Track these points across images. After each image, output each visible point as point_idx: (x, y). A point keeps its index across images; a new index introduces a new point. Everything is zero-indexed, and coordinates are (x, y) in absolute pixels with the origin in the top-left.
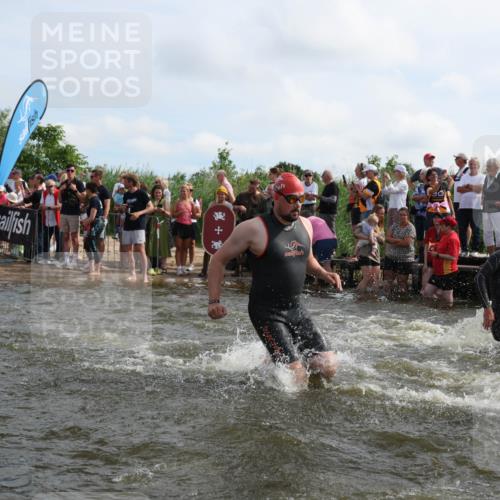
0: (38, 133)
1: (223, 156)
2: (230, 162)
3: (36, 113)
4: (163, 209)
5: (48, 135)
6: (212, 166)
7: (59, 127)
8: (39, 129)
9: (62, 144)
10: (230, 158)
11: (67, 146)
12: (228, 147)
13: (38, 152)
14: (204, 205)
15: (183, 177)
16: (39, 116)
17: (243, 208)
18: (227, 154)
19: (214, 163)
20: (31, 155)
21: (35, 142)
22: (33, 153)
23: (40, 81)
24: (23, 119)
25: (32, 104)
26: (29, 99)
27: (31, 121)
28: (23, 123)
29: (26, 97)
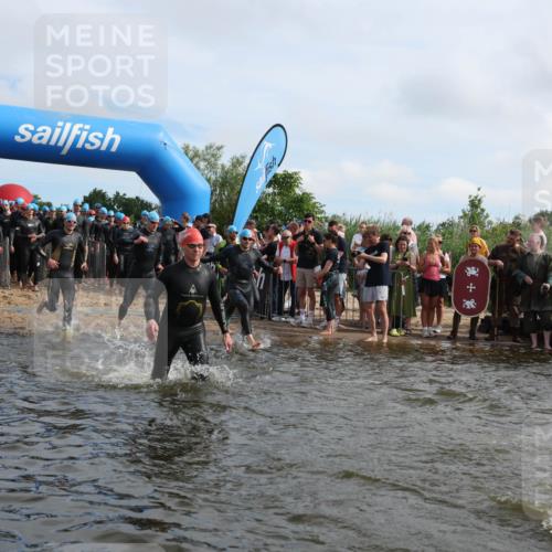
0: (275, 181)
1: (475, 204)
2: (483, 210)
3: (274, 159)
4: (408, 263)
5: (284, 183)
6: (461, 214)
7: (296, 173)
8: (276, 175)
9: (298, 192)
10: (482, 206)
11: (304, 193)
12: (480, 194)
13: (273, 201)
14: (454, 259)
15: (428, 227)
16: (277, 163)
17: (500, 263)
18: (479, 200)
19: (464, 212)
20: (266, 203)
21: (271, 190)
22: (268, 202)
23: (279, 125)
24: (260, 166)
25: (270, 150)
26: (267, 145)
27: (269, 168)
28: (259, 170)
29: (264, 142)
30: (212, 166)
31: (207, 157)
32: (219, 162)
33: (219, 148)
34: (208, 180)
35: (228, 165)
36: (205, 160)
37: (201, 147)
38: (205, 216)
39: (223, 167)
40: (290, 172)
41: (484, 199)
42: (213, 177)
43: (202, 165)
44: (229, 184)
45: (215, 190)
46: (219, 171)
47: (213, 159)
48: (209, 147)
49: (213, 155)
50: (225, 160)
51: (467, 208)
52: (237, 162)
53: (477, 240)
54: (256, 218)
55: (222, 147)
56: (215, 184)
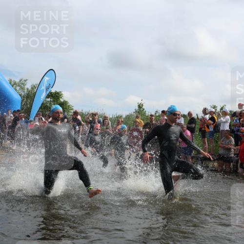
0: (50, 95)
1: (140, 106)
2: (144, 109)
3: (50, 84)
5: (55, 97)
7: (60, 92)
8: (51, 93)
9: (62, 100)
10: (143, 107)
11: (64, 101)
12: (143, 102)
13: (50, 104)
15: (121, 117)
16: (51, 86)
17: (147, 130)
18: (142, 105)
19: (135, 110)
20: (47, 106)
21: (49, 99)
22: (48, 105)
23: (52, 70)
24: (43, 88)
25: (48, 81)
26: (46, 78)
27: (47, 89)
28: (43, 90)
29: (45, 77)
30: (22, 89)
31: (21, 84)
32: (26, 87)
33: (25, 81)
34: (20, 95)
35: (30, 88)
36: (19, 86)
37: (17, 81)
38: (18, 111)
39: (28, 89)
40: (58, 91)
41: (144, 105)
42: (23, 94)
43: (18, 88)
44: (30, 97)
45: (24, 100)
46: (26, 91)
47: (23, 85)
48: (20, 81)
49: (22, 84)
50: (28, 86)
51: (137, 108)
52: (33, 87)
53: (138, 120)
54: (42, 112)
55: (27, 80)
56: (24, 97)
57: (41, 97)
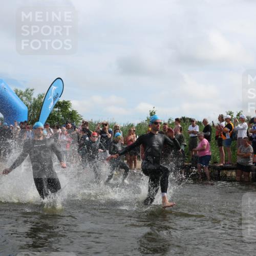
0: (58, 105)
3: (58, 94)
5: (63, 106)
6: (146, 119)
7: (69, 101)
8: (59, 102)
9: (70, 110)
11: (73, 111)
12: (155, 110)
13: (58, 114)
15: (132, 125)
16: (59, 96)
18: (154, 113)
21: (57, 109)
22: (56, 115)
23: (60, 78)
24: (51, 97)
25: (55, 90)
26: (54, 88)
27: (55, 98)
28: (51, 99)
29: (53, 86)
30: (29, 99)
31: (27, 94)
32: (33, 97)
33: (32, 90)
34: (27, 106)
35: (37, 98)
36: (25, 96)
37: (24, 90)
39: (34, 99)
40: (66, 101)
42: (30, 104)
43: (24, 98)
44: (37, 107)
45: (30, 110)
46: (32, 101)
47: (29, 96)
48: (27, 90)
49: (29, 93)
50: (35, 96)
51: (149, 116)
52: (40, 97)
54: (50, 122)
55: (33, 90)
56: (30, 107)
57: (49, 107)
